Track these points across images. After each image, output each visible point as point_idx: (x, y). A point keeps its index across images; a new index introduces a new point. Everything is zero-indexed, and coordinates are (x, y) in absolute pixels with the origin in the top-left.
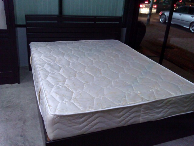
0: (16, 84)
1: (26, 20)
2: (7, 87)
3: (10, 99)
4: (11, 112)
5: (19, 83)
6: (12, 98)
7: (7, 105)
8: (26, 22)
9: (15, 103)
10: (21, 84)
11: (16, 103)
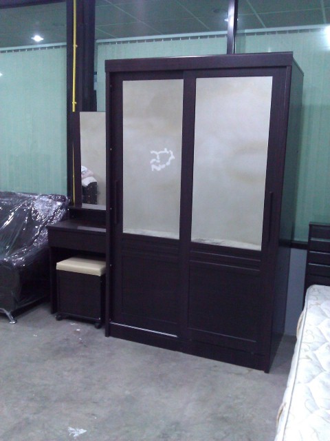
0: (261, 373)
1: (310, 236)
2: (240, 374)
3: (236, 401)
4: (225, 433)
5: (267, 371)
6: (239, 401)
7: (225, 416)
8: (309, 239)
9: (242, 415)
10: (270, 376)
11: (243, 417)
